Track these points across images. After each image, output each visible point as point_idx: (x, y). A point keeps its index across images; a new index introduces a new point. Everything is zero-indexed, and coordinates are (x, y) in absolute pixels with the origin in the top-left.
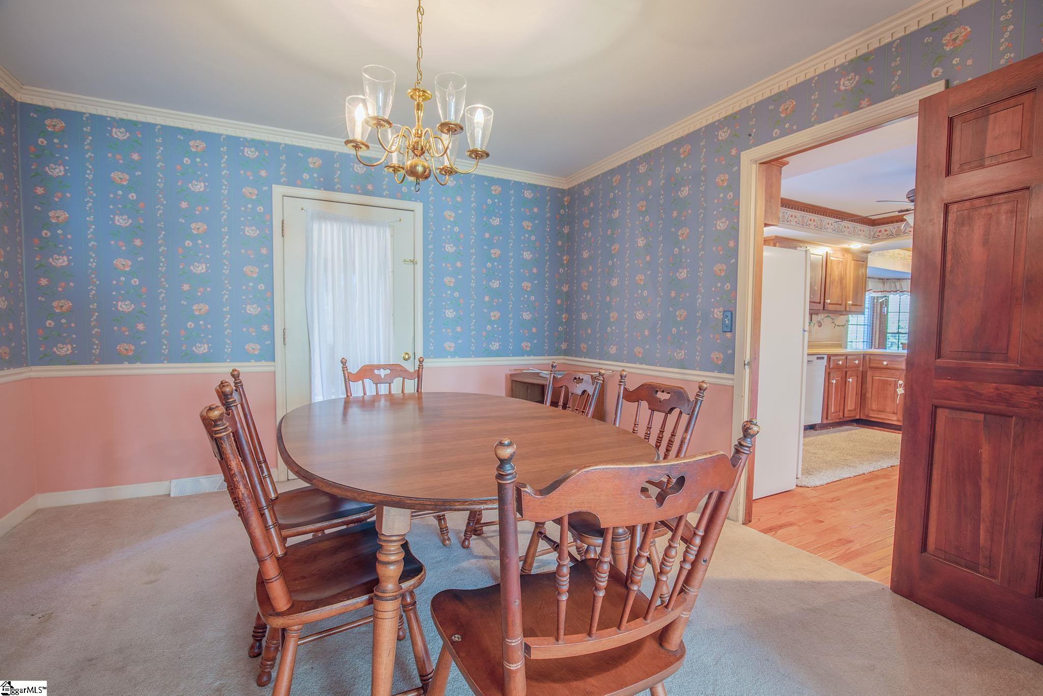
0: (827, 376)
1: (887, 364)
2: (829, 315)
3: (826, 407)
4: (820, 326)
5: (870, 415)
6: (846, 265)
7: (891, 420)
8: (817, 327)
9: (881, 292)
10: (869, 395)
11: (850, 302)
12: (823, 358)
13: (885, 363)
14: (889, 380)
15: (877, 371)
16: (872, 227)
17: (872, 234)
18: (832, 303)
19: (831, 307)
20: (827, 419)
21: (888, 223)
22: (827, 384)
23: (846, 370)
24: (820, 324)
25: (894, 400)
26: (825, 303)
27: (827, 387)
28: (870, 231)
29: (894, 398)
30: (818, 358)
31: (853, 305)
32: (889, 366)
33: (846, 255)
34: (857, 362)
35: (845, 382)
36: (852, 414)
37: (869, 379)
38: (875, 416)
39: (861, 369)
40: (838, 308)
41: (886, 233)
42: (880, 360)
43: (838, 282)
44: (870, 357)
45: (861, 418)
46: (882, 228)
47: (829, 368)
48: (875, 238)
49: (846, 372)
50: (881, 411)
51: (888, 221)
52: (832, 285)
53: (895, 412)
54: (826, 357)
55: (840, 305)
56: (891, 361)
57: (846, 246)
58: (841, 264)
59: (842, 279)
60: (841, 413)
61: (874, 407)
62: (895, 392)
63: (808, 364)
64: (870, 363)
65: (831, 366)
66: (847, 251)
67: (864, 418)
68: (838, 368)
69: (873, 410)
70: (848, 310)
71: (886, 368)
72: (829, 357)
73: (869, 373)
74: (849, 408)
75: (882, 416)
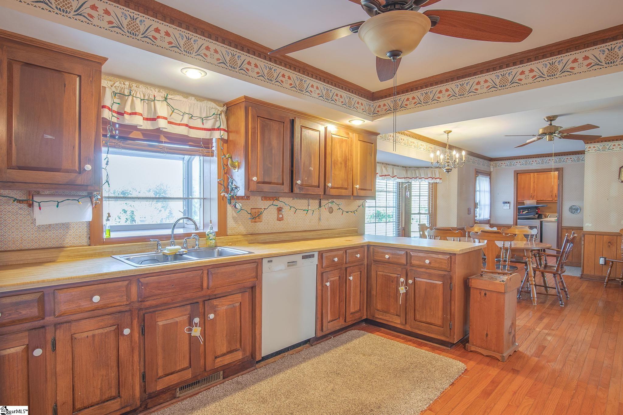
0: (320, 277)
1: (389, 258)
2: (335, 200)
3: (319, 316)
4: (331, 212)
5: (376, 316)
6: (352, 145)
7: (395, 323)
8: (328, 213)
9: (405, 178)
10: (374, 292)
11: (358, 186)
12: (313, 256)
13: (387, 256)
14: (392, 277)
15: (380, 265)
16: (372, 102)
17: (372, 109)
18: (336, 186)
19: (333, 192)
20: (322, 330)
21: (386, 97)
22: (320, 287)
23: (347, 266)
24: (331, 210)
25: (396, 299)
26: (326, 187)
27: (319, 292)
28: (370, 106)
29: (397, 296)
30: (304, 257)
31: (361, 189)
32: (391, 260)
33: (350, 133)
34: (358, 256)
35: (343, 280)
36: (357, 316)
37: (373, 274)
38: (380, 317)
39: (365, 262)
40: (343, 192)
41: (385, 108)
42: (383, 253)
43: (341, 163)
44: (373, 249)
45: (368, 317)
46: (381, 102)
47: (322, 268)
48: (374, 114)
49: (346, 269)
50: (385, 312)
51: (385, 94)
52: (334, 166)
53: (398, 314)
54: (316, 254)
55: (346, 189)
56: (392, 254)
57: (346, 122)
58: (344, 144)
59: (346, 161)
60: (341, 318)
61: (379, 307)
62: (397, 290)
63: (288, 266)
64: (373, 256)
65: (324, 265)
66: (349, 128)
67: (371, 318)
68: (334, 265)
69: (378, 310)
70: (355, 194)
71: (388, 262)
72: (321, 254)
73: (373, 267)
74: (352, 310)
75: (387, 318)
